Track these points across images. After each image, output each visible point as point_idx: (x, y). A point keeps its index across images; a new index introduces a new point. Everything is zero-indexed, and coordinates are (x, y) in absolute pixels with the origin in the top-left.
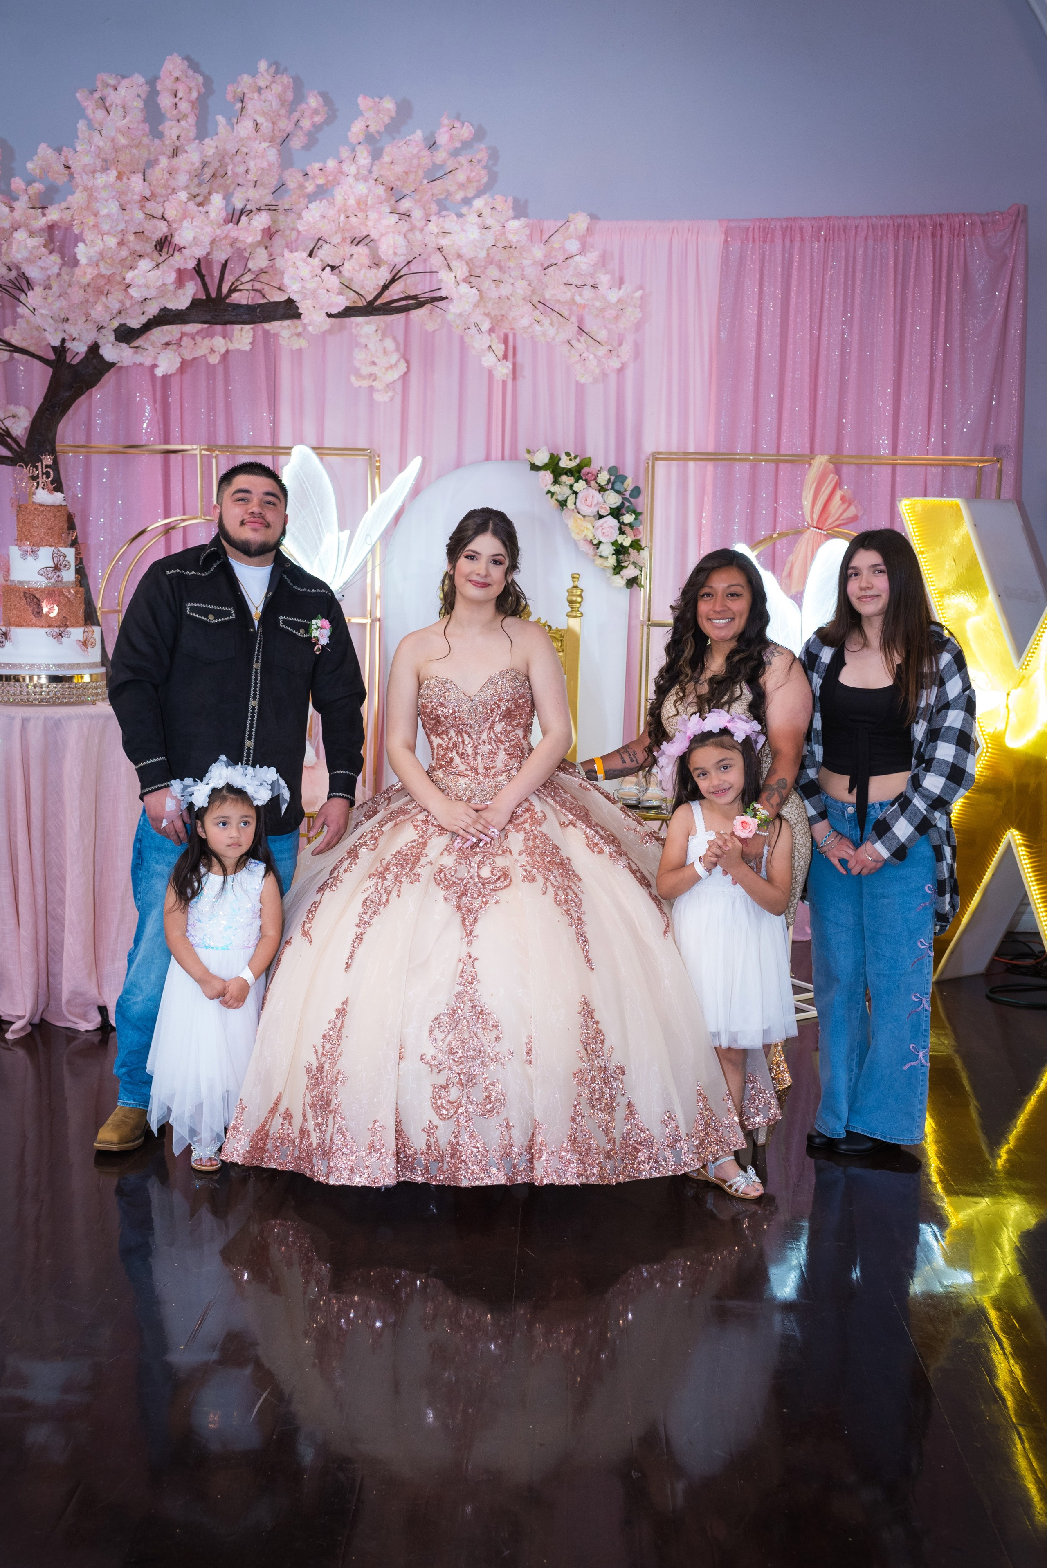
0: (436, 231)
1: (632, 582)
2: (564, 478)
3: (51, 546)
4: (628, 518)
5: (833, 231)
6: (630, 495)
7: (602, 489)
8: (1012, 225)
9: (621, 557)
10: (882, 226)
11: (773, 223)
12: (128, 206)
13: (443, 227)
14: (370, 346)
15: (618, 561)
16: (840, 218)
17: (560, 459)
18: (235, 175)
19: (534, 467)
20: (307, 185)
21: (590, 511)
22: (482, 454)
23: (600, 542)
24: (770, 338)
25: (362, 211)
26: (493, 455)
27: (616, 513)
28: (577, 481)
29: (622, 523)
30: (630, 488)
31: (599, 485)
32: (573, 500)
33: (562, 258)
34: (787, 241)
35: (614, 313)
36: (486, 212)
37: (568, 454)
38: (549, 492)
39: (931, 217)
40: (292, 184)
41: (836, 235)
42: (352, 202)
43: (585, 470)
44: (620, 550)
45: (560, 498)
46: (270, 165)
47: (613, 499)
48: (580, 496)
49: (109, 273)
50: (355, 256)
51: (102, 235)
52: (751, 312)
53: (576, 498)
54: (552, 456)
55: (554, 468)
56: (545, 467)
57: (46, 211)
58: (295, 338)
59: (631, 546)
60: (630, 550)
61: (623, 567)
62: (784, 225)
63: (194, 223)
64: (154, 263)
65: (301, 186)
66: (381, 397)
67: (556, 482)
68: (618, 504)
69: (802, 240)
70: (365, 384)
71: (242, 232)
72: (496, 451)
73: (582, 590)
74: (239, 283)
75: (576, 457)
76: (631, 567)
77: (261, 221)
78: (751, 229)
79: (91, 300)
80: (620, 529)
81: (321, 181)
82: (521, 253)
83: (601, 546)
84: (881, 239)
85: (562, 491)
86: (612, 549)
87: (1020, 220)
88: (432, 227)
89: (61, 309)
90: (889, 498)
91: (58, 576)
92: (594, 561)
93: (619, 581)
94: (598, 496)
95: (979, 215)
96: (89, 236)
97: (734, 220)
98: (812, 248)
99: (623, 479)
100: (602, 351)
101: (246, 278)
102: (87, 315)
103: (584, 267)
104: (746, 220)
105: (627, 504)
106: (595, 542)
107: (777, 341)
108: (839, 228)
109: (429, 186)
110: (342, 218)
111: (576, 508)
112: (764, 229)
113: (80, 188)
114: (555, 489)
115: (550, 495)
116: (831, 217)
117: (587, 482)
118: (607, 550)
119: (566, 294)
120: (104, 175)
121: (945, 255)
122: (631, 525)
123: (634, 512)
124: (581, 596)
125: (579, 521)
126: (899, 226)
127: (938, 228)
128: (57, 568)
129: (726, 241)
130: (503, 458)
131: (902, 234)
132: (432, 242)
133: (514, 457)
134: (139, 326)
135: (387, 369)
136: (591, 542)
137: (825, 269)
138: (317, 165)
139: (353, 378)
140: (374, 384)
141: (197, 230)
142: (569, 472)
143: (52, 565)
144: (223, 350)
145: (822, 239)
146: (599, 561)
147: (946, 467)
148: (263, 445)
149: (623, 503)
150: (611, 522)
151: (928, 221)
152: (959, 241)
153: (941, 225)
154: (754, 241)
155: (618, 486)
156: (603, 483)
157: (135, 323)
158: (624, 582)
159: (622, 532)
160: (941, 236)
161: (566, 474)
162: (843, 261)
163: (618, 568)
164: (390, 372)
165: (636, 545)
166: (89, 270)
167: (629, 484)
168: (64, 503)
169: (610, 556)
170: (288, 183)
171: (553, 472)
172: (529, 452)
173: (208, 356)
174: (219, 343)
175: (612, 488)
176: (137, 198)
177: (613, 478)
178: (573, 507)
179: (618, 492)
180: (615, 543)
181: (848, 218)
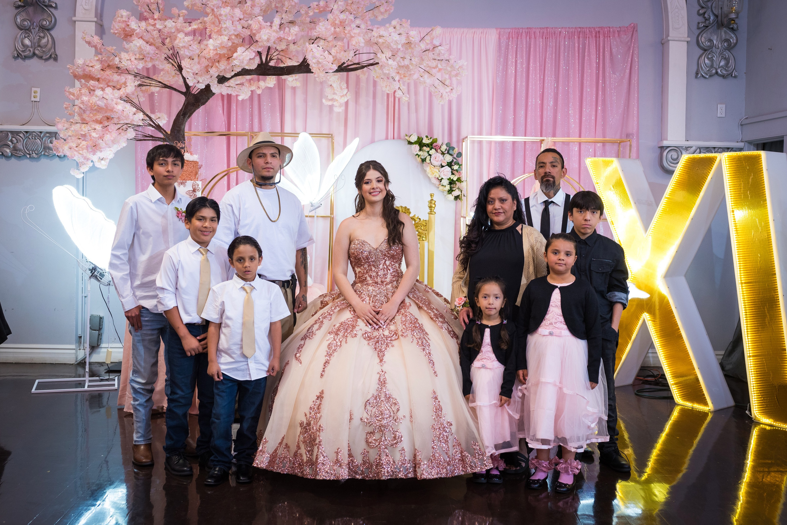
0: (376, 35)
1: (457, 198)
2: (425, 148)
3: (191, 180)
4: (456, 167)
5: (549, 34)
6: (457, 156)
7: (443, 154)
8: (631, 33)
9: (452, 185)
10: (572, 32)
11: (521, 30)
12: (235, 23)
13: (379, 34)
14: (334, 85)
15: (451, 188)
16: (552, 28)
17: (423, 139)
18: (276, 7)
19: (410, 143)
20: (309, 12)
21: (438, 164)
22: (384, 136)
23: (442, 178)
24: (521, 84)
25: (342, 26)
26: (389, 138)
27: (450, 165)
28: (431, 149)
29: (452, 170)
30: (456, 153)
31: (442, 151)
32: (429, 159)
33: (432, 47)
34: (528, 37)
35: (455, 72)
36: (398, 27)
37: (427, 137)
38: (417, 154)
39: (594, 29)
40: (303, 12)
41: (551, 36)
42: (337, 22)
43: (435, 144)
44: (451, 182)
45: (423, 157)
46: (296, 3)
47: (448, 158)
48: (433, 156)
49: (222, 53)
50: (338, 46)
51: (221, 35)
52: (511, 70)
53: (431, 157)
54: (419, 138)
55: (420, 144)
56: (415, 143)
57: (191, 24)
58: (295, 81)
59: (457, 180)
60: (457, 182)
61: (453, 191)
62: (527, 31)
63: (267, 31)
64: (244, 49)
65: (307, 13)
66: (337, 110)
67: (420, 150)
68: (451, 160)
69: (535, 38)
70: (330, 103)
71: (286, 35)
72: (390, 135)
73: (435, 201)
74: (272, 56)
75: (431, 138)
76: (457, 190)
77: (295, 30)
78: (511, 32)
79: (210, 65)
80: (452, 172)
81: (317, 11)
82: (415, 46)
83: (443, 180)
84: (572, 38)
85: (424, 154)
86: (448, 182)
87: (635, 30)
88: (374, 33)
89: (197, 69)
90: (578, 157)
91: (195, 195)
92: (438, 188)
93: (451, 197)
94: (441, 156)
95: (616, 28)
96: (214, 36)
97: (503, 28)
98: (539, 42)
99: (453, 149)
100: (448, 89)
101: (275, 54)
102: (208, 71)
103: (443, 52)
104: (509, 28)
105: (455, 160)
106: (440, 178)
107: (524, 84)
108: (552, 33)
109: (367, 13)
110: (333, 29)
111: (431, 162)
112: (517, 33)
113: (211, 14)
114: (420, 153)
115: (417, 156)
116: (548, 28)
117: (436, 151)
118: (445, 182)
119: (434, 64)
120: (225, 9)
121: (601, 45)
122: (457, 171)
123: (458, 164)
124: (434, 204)
125: (432, 168)
126: (580, 32)
127: (598, 33)
128: (194, 191)
129: (499, 38)
130: (394, 139)
131: (581, 35)
132: (374, 40)
133: (399, 138)
134: (230, 77)
135: (341, 96)
136: (438, 178)
137: (546, 52)
138: (315, 3)
139: (324, 101)
140: (334, 103)
141: (269, 34)
142: (427, 145)
143: (192, 189)
144: (263, 88)
145: (544, 37)
146: (441, 188)
147: (604, 143)
148: (277, 132)
149: (453, 160)
150: (448, 169)
151: (593, 30)
152: (608, 39)
153: (599, 32)
154: (512, 38)
155: (451, 152)
156: (443, 151)
157: (228, 76)
158: (453, 198)
159: (453, 174)
160: (599, 37)
161: (425, 146)
162: (554, 48)
163: (450, 191)
164: (343, 98)
165: (459, 180)
166: (212, 52)
167: (456, 151)
168: (198, 160)
169: (447, 185)
170: (301, 11)
171: (419, 145)
172: (407, 135)
173: (256, 90)
174: (262, 84)
175: (448, 153)
176: (238, 19)
177: (448, 148)
178: (429, 162)
179: (451, 155)
180: (449, 179)
181: (556, 28)
